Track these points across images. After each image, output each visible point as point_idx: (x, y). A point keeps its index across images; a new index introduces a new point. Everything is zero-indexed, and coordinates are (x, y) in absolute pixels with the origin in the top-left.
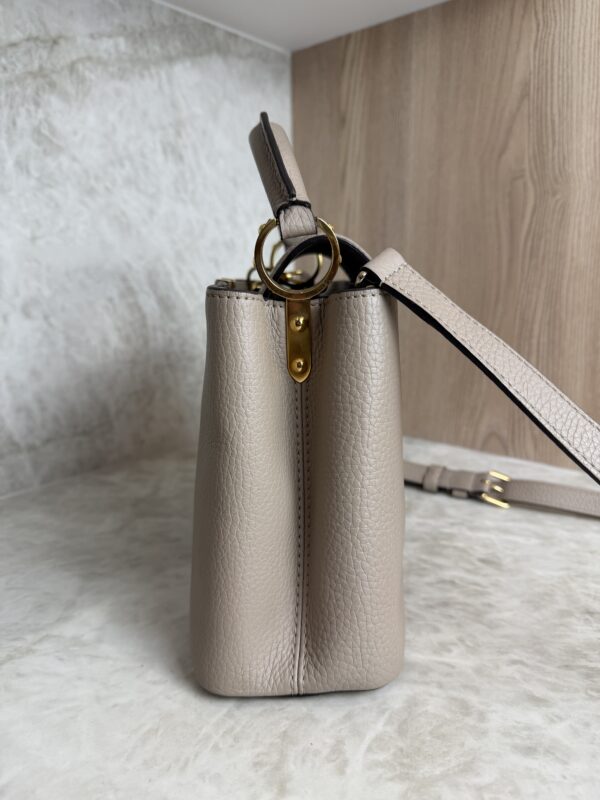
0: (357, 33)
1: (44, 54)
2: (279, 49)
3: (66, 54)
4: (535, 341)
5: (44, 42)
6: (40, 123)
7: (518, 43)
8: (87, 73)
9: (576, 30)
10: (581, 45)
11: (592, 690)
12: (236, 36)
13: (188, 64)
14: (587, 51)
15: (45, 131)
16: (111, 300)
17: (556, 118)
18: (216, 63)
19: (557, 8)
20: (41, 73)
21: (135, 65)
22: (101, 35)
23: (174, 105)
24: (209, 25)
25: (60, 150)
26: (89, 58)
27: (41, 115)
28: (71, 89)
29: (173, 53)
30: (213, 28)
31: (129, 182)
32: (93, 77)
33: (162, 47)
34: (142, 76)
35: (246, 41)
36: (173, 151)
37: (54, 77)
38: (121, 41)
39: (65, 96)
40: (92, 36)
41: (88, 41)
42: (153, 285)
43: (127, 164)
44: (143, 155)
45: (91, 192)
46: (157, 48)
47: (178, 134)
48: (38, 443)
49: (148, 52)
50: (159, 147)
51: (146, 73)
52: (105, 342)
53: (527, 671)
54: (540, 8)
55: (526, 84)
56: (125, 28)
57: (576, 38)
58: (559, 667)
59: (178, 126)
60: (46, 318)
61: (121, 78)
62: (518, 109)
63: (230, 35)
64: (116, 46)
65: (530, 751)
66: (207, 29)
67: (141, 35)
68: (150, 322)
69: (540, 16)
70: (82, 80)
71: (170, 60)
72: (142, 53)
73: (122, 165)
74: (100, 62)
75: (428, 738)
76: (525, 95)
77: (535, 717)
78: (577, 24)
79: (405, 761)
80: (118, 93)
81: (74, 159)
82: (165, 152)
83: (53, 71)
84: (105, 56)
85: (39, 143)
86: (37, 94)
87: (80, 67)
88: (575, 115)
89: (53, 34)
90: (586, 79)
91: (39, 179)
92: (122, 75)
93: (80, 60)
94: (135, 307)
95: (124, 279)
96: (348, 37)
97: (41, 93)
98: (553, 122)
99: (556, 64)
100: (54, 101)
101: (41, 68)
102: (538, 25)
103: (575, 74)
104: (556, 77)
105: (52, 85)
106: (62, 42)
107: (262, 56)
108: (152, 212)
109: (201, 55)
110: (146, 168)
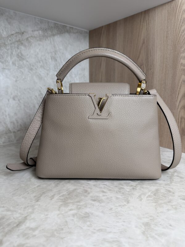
0: (104, 26)
1: (20, 36)
2: (86, 30)
3: (26, 36)
5: (20, 33)
6: (19, 53)
7: (142, 29)
8: (31, 40)
9: (156, 25)
10: (157, 29)
11: (118, 191)
12: (73, 28)
13: (59, 36)
14: (158, 31)
15: (20, 55)
16: (36, 96)
17: (151, 49)
18: (67, 35)
19: (151, 20)
20: (19, 41)
21: (45, 37)
22: (35, 31)
23: (54, 47)
24: (65, 25)
25: (23, 59)
26: (32, 36)
27: (19, 51)
28: (27, 44)
29: (54, 34)
30: (66, 26)
31: (41, 67)
32: (32, 41)
33: (51, 32)
34: (46, 40)
35: (75, 29)
36: (54, 59)
37: (22, 42)
38: (40, 32)
39: (25, 46)
40: (33, 31)
41: (31, 32)
43: (41, 62)
44: (45, 60)
45: (31, 69)
46: (50, 33)
47: (56, 54)
48: (16, 131)
49: (47, 34)
50: (50, 58)
51: (47, 39)
52: (34, 107)
53: (106, 186)
54: (147, 20)
55: (144, 40)
56: (41, 28)
57: (156, 28)
58: (114, 186)
59: (56, 52)
60: (19, 100)
61: (40, 41)
62: (142, 47)
63: (71, 28)
64: (39, 33)
65: (94, 200)
66: (64, 27)
67: (46, 30)
69: (147, 22)
70: (30, 42)
71: (54, 35)
72: (46, 34)
73: (40, 63)
74: (34, 37)
75: (74, 196)
76: (144, 43)
77: (101, 195)
78: (156, 24)
79: (66, 199)
80: (39, 45)
81: (27, 61)
82: (52, 59)
83: (22, 40)
84: (36, 36)
85: (18, 58)
86: (18, 46)
87: (29, 39)
88: (155, 48)
89: (22, 31)
90: (158, 39)
91: (18, 67)
92: (40, 40)
93: (29, 37)
95: (40, 91)
96: (102, 27)
97: (19, 46)
98: (150, 50)
99: (151, 34)
100: (23, 48)
101: (19, 40)
102: (147, 24)
103: (155, 37)
104: (151, 38)
105: (22, 44)
106: (25, 33)
107: (80, 33)
108: (48, 74)
109: (62, 33)
110: (46, 63)
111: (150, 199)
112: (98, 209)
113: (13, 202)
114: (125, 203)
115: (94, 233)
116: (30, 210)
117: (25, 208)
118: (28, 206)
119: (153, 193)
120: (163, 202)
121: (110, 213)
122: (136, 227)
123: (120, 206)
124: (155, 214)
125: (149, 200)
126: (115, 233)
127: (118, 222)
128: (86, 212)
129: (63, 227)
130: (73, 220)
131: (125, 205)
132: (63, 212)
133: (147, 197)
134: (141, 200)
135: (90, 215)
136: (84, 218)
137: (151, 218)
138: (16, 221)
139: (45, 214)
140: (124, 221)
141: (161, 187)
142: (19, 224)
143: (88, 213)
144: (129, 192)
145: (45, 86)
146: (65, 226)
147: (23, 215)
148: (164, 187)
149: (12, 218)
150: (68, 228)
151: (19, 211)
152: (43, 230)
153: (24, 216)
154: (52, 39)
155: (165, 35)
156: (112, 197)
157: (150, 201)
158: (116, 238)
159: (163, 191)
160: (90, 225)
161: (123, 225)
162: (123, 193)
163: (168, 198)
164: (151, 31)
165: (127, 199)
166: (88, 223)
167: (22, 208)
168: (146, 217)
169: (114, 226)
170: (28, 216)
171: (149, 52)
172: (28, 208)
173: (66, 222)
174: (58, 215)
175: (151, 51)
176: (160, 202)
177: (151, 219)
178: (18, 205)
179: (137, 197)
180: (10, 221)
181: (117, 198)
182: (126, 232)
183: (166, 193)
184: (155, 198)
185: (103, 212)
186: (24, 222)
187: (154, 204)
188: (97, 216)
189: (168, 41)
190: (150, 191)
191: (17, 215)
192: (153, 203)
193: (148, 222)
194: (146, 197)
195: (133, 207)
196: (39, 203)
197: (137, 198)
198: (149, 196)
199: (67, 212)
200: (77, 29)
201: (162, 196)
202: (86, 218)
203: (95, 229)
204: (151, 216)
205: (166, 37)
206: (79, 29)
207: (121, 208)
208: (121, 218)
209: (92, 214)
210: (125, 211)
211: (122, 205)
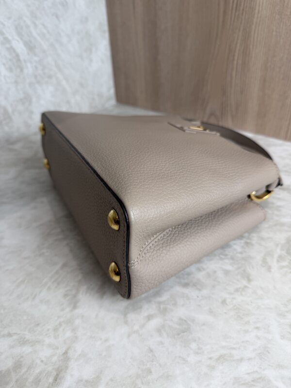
11: (222, 255)
65: (186, 285)
77: (193, 268)
94: (12, 50)
111: (285, 263)
112: (199, 306)
113: (25, 318)
114: (245, 283)
115: (213, 368)
116: (68, 334)
117: (56, 329)
118: (60, 324)
119: (284, 250)
121: (225, 313)
122: (283, 337)
123: (237, 290)
125: (283, 267)
126: (250, 359)
127: (246, 331)
128: (181, 319)
129: (148, 366)
130: (162, 343)
131: (246, 287)
132: (136, 328)
133: (278, 261)
134: (269, 269)
135: (190, 323)
136: (182, 334)
138: (50, 368)
139: (101, 339)
140: (257, 328)
142: (57, 375)
143: (185, 321)
144: (241, 253)
145: (10, 18)
146: (153, 362)
147: (57, 348)
149: (38, 361)
150: (160, 365)
151: (47, 341)
152: (111, 380)
153: (61, 351)
156: (215, 272)
157: (285, 269)
158: (257, 372)
160: (199, 349)
161: (258, 338)
162: (232, 258)
165: (244, 271)
166: (194, 346)
167: (48, 330)
169: (243, 342)
170: (69, 348)
172: (61, 329)
173: (151, 351)
174: (129, 336)
178: (38, 325)
179: (260, 263)
180: (37, 371)
181: (227, 272)
182: (269, 353)
185: (211, 312)
186: (67, 367)
188: (204, 324)
190: (277, 245)
191: (45, 352)
194: (275, 260)
195: (261, 288)
196: (79, 311)
197: (261, 265)
198: (281, 258)
199: (143, 326)
202: (185, 334)
203: (210, 358)
207: (241, 294)
208: (249, 322)
209: (193, 321)
210: (251, 302)
211: (240, 288)
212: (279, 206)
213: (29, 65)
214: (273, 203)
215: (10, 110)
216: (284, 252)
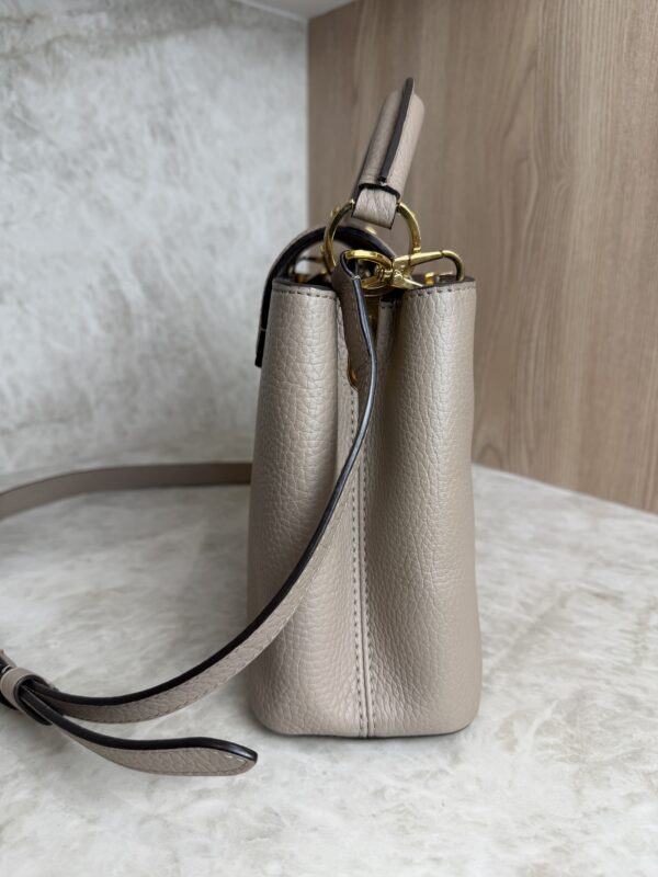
1: (17, 34)
2: (295, 17)
3: (41, 34)
4: (533, 345)
5: (17, 21)
6: (13, 105)
7: (527, 6)
8: (65, 53)
10: (591, 5)
13: (181, 38)
14: (597, 13)
15: (18, 114)
16: (90, 287)
17: (563, 92)
18: (215, 35)
20: (14, 54)
21: (121, 41)
22: (80, 12)
23: (164, 83)
25: (34, 133)
26: (67, 36)
27: (14, 97)
28: (47, 70)
29: (164, 26)
31: (113, 165)
32: (71, 56)
33: (150, 20)
34: (127, 53)
35: (251, 8)
36: (163, 133)
37: (28, 58)
38: (104, 17)
39: (40, 78)
40: (70, 13)
41: (65, 18)
42: (138, 271)
43: (110, 146)
44: (127, 137)
45: (69, 176)
46: (145, 22)
47: (169, 113)
48: (12, 427)
49: (134, 27)
50: (146, 129)
51: (131, 50)
52: (84, 329)
56: (108, 3)
59: (169, 106)
60: (20, 303)
61: (103, 56)
62: (525, 81)
64: (98, 22)
67: (126, 9)
68: (134, 310)
70: (58, 60)
71: (160, 34)
72: (128, 28)
73: (104, 148)
74: (79, 39)
76: (532, 65)
80: (99, 72)
81: (50, 142)
82: (153, 133)
83: (27, 52)
84: (84, 33)
85: (11, 127)
86: (10, 76)
87: (57, 47)
88: (582, 87)
89: (27, 11)
90: (595, 47)
91: (11, 164)
92: (105, 52)
93: (55, 39)
94: (118, 295)
95: (106, 266)
97: (14, 75)
98: (560, 95)
99: (564, 28)
100: (29, 84)
101: (14, 49)
103: (583, 39)
104: (564, 43)
105: (26, 67)
106: (37, 22)
107: (272, 25)
108: (137, 197)
109: (197, 27)
110: (132, 151)
111: (551, 740)
112: (321, 791)
116: (22, 795)
119: (561, 713)
120: (607, 757)
121: (374, 816)
123: (419, 775)
124: (572, 820)
125: (547, 746)
127: (407, 862)
128: (268, 810)
130: (206, 849)
131: (441, 771)
132: (164, 809)
133: (539, 732)
134: (511, 746)
135: (284, 820)
136: (259, 839)
137: (558, 842)
140: (436, 860)
141: (596, 679)
143: (277, 815)
145: (125, 243)
148: (608, 682)
154: (152, 50)
155: (626, 30)
157: (551, 751)
159: (604, 700)
163: (631, 736)
164: (566, 12)
166: (273, 868)
168: (536, 837)
170: (8, 823)
171: (556, 106)
173: (175, 859)
174: (143, 821)
175: (563, 98)
176: (596, 755)
177: (555, 850)
179: (496, 729)
183: (619, 710)
184: (572, 736)
185: (341, 808)
187: (570, 768)
188: (315, 829)
189: (635, 54)
190: (549, 701)
192: (563, 760)
193: (542, 861)
194: (533, 729)
195: (478, 780)
197: (496, 734)
198: (547, 728)
199: (180, 808)
200: (257, 10)
201: (601, 724)
202: (266, 840)
204: (557, 833)
205: (631, 38)
206: (270, 9)
207: (426, 785)
208: (420, 844)
209: (294, 817)
210: (443, 805)
211: (427, 772)
212: (583, 629)
213: (145, 324)
214: (571, 622)
215: (92, 398)
216: (559, 718)
